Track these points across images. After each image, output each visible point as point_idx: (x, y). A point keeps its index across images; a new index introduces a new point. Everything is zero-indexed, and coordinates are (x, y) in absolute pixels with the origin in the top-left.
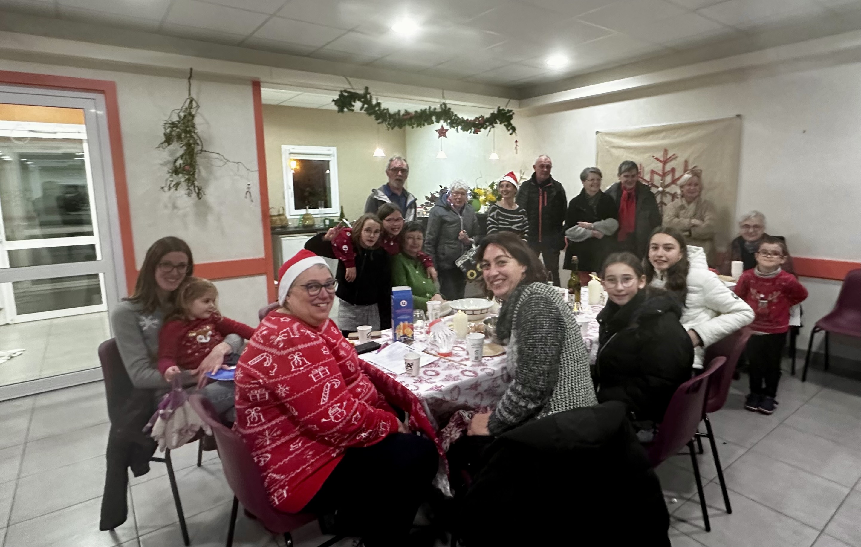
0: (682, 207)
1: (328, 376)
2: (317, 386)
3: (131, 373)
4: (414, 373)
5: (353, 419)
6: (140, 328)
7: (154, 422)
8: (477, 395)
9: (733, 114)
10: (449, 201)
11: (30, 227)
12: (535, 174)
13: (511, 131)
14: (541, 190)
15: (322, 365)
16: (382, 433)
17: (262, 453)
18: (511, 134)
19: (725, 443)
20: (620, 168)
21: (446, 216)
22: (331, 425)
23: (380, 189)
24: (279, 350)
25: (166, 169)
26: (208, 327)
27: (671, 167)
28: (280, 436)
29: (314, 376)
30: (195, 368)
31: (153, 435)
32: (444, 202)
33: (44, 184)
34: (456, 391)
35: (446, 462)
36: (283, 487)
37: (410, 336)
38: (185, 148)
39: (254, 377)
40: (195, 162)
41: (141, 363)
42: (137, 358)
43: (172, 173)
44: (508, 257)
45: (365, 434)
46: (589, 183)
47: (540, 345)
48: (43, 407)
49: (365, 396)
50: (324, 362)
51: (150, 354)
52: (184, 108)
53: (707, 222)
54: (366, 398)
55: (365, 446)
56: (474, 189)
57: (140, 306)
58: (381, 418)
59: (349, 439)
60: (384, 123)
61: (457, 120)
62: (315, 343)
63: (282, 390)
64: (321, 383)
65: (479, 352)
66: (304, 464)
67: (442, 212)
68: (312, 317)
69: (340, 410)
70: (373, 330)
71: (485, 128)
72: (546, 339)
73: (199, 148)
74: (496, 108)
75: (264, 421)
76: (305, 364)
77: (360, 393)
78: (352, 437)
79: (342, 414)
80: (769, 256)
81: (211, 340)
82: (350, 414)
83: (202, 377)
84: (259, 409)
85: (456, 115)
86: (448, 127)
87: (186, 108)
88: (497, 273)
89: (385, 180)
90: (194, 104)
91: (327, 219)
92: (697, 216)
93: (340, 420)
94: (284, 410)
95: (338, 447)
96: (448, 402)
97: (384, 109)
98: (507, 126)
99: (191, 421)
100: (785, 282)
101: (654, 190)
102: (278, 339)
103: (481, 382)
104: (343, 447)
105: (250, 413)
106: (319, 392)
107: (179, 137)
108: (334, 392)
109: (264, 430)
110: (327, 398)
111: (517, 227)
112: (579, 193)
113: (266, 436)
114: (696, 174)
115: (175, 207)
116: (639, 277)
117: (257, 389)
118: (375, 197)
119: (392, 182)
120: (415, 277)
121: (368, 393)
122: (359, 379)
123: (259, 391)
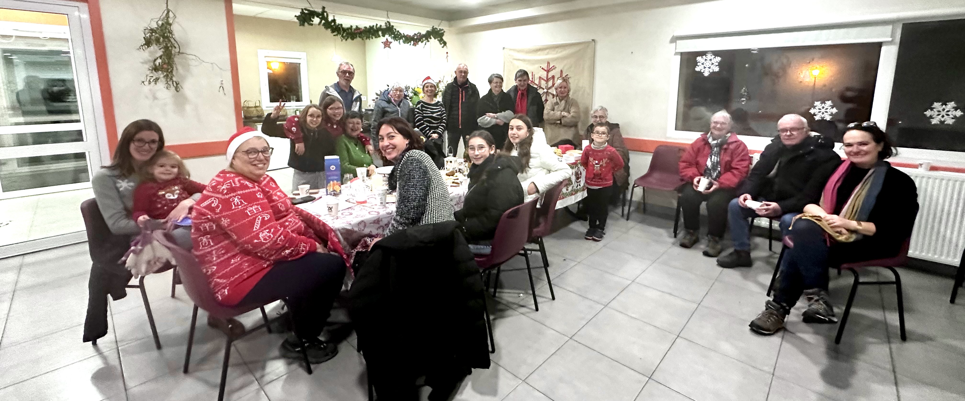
0: (557, 103)
1: (260, 212)
2: (251, 218)
3: (109, 223)
4: (333, 213)
5: (278, 241)
6: (117, 189)
7: (128, 257)
8: (379, 228)
9: (589, 38)
10: (390, 96)
11: (14, 115)
12: (456, 77)
13: (443, 45)
14: (460, 90)
15: (256, 204)
16: (303, 251)
17: (211, 266)
18: (443, 47)
19: (564, 260)
20: (516, 75)
21: (388, 107)
22: (262, 244)
23: (331, 86)
24: (224, 195)
25: (147, 66)
26: (176, 188)
27: (552, 75)
28: (224, 254)
29: (249, 211)
30: (165, 218)
31: (127, 265)
32: (386, 97)
33: (28, 77)
34: (363, 224)
35: (352, 270)
36: (224, 288)
37: (338, 191)
38: (162, 50)
39: (204, 214)
40: (173, 61)
41: (118, 215)
42: (115, 211)
43: (152, 70)
44: (396, 133)
45: (289, 251)
46: (494, 85)
47: (412, 189)
48: (29, 265)
49: (292, 227)
50: (257, 203)
51: (126, 209)
52: (162, 17)
53: (572, 114)
54: (292, 229)
55: (289, 259)
56: (414, 88)
57: (116, 172)
58: (301, 241)
59: (276, 255)
60: (339, 35)
61: (399, 35)
62: (251, 190)
63: (225, 222)
64: (254, 217)
65: (383, 199)
66: (241, 272)
67: (384, 104)
68: (251, 173)
69: (268, 234)
70: (311, 188)
71: (422, 42)
72: (416, 185)
73: (177, 50)
74: (431, 27)
75: (212, 244)
76: (243, 203)
77: (288, 226)
78: (278, 253)
79: (270, 237)
80: (600, 135)
81: (178, 197)
82: (276, 237)
83: (169, 224)
84: (209, 236)
85: (398, 31)
86: (392, 40)
87: (164, 18)
88: (389, 144)
89: (336, 79)
90: (171, 14)
91: (297, 110)
92: (566, 109)
93: (268, 241)
94: (226, 236)
95: (269, 260)
96: (356, 232)
97: (339, 25)
98: (440, 41)
99: (158, 254)
100: (610, 152)
101: (540, 91)
102: (223, 187)
103: (382, 219)
104: (272, 260)
105: (201, 240)
106: (252, 223)
107: (157, 41)
108: (263, 223)
109: (212, 251)
110: (259, 226)
111: (437, 115)
112: (487, 93)
113: (213, 255)
114: (565, 80)
115: (155, 98)
116: (490, 146)
117: (206, 222)
118: (327, 92)
119: (341, 81)
120: (355, 152)
121: (293, 226)
122: (288, 217)
123: (208, 224)
